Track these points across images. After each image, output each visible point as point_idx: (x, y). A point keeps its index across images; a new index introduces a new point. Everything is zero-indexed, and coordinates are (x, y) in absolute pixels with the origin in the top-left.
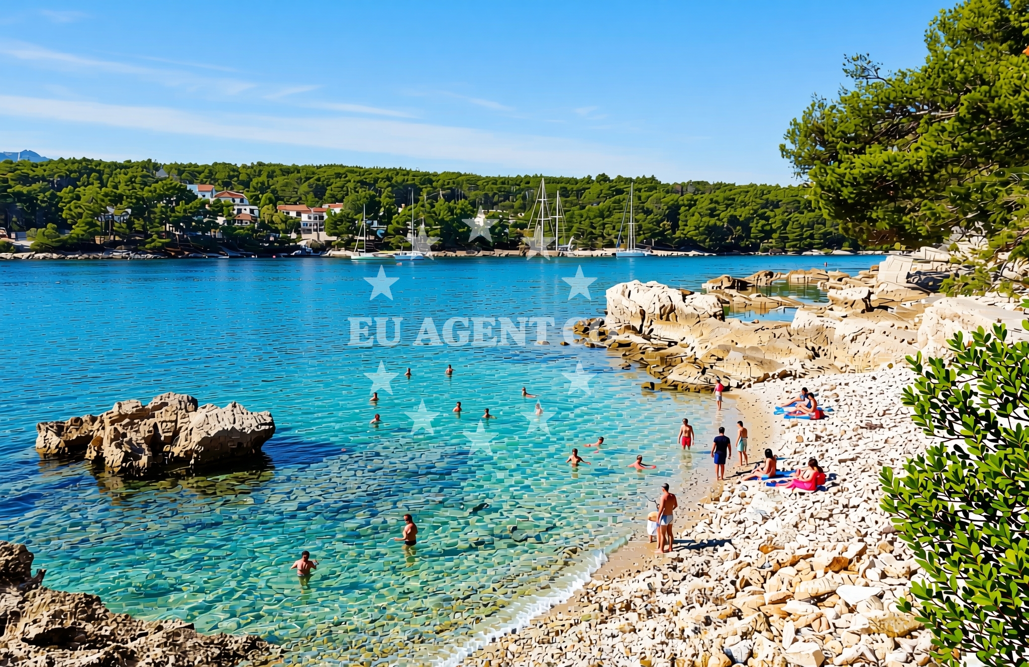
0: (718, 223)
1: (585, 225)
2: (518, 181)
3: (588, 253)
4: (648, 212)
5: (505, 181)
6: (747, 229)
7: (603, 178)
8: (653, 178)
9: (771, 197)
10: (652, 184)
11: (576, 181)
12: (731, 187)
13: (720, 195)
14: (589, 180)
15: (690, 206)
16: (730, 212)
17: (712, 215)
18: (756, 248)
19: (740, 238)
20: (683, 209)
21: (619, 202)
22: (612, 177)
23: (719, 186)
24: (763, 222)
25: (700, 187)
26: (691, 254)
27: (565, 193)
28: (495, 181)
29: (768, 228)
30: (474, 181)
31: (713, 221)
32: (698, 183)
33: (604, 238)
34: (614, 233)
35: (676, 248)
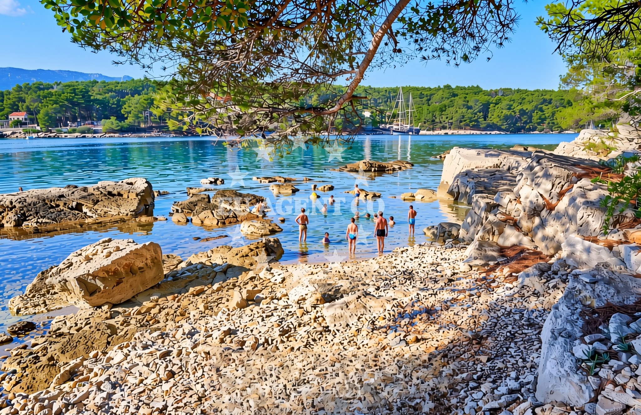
0: (513, 114)
1: (430, 116)
3: (431, 132)
4: (469, 108)
6: (531, 117)
7: (448, 87)
8: (478, 87)
9: (547, 97)
10: (477, 90)
11: (430, 89)
12: (526, 91)
13: (516, 97)
14: (438, 88)
15: (496, 104)
16: (520, 107)
17: (509, 109)
18: (534, 129)
19: (526, 123)
20: (492, 105)
22: (453, 86)
23: (519, 91)
24: (540, 113)
25: (506, 92)
26: (493, 133)
29: (543, 117)
31: (509, 113)
32: (506, 89)
33: (441, 123)
35: (485, 129)
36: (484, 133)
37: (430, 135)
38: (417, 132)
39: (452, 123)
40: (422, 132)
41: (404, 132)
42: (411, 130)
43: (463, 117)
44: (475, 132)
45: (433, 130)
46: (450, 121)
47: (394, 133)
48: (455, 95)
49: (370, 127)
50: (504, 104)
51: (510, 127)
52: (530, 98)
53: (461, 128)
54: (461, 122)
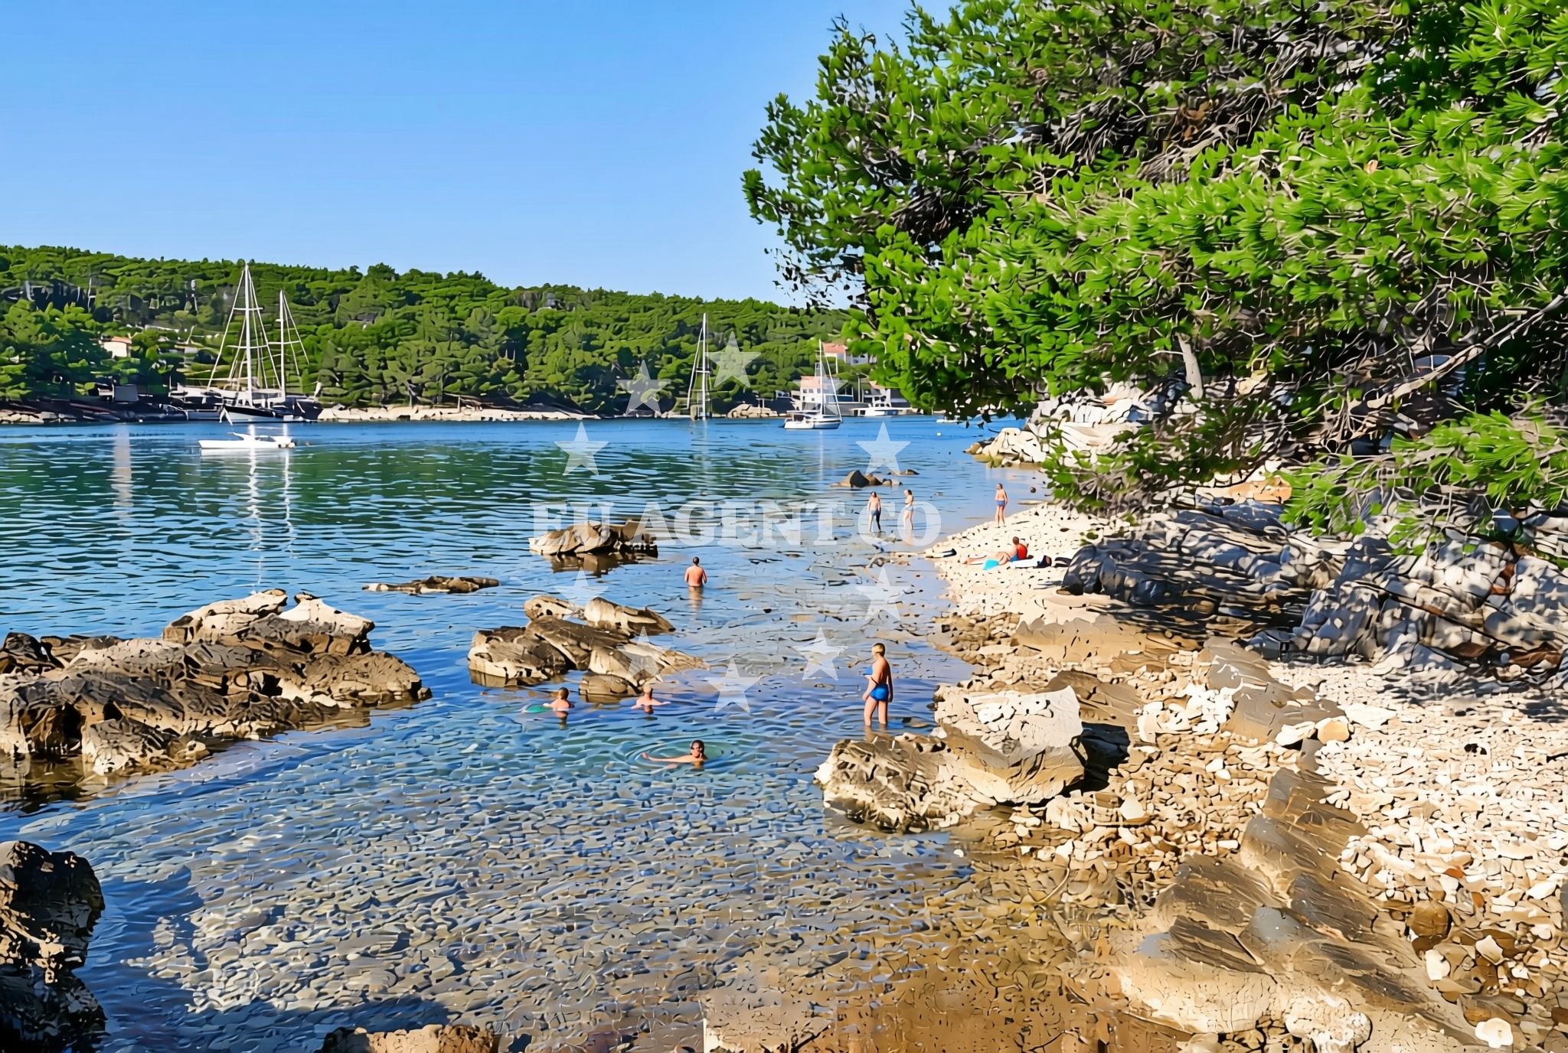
0: (600, 361)
1: (345, 362)
2: (201, 270)
5: (175, 268)
7: (382, 272)
8: (478, 276)
10: (478, 287)
11: (325, 275)
12: (623, 298)
13: (597, 311)
14: (354, 274)
15: (549, 330)
16: (618, 344)
17: (588, 348)
20: (535, 334)
21: (411, 317)
22: (401, 270)
23: (601, 295)
24: (676, 362)
25: (564, 296)
26: (551, 416)
27: (301, 297)
28: (152, 268)
30: (105, 267)
31: (590, 358)
33: (384, 384)
34: (402, 377)
35: (527, 404)
36: (522, 415)
37: (352, 424)
38: (312, 411)
39: (419, 389)
40: (326, 414)
41: (268, 414)
42: (289, 407)
43: (457, 367)
44: (496, 414)
45: (362, 405)
46: (416, 379)
47: (231, 417)
48: (413, 299)
49: (133, 395)
50: (573, 330)
51: (597, 399)
52: (643, 318)
53: (448, 401)
54: (449, 381)
